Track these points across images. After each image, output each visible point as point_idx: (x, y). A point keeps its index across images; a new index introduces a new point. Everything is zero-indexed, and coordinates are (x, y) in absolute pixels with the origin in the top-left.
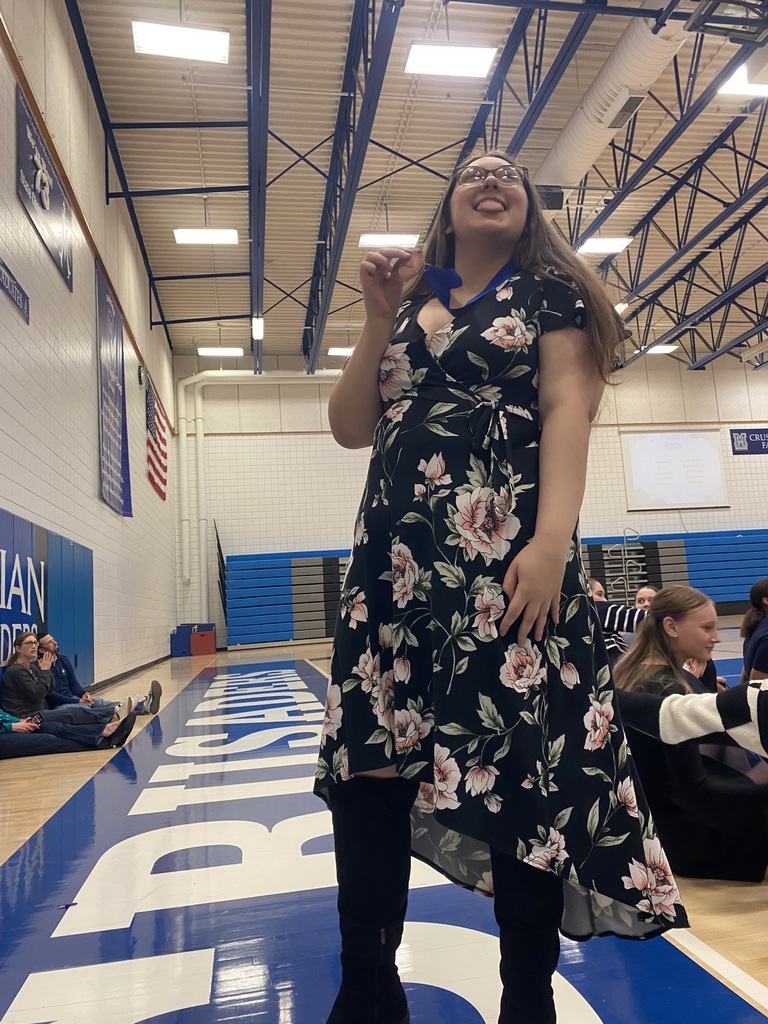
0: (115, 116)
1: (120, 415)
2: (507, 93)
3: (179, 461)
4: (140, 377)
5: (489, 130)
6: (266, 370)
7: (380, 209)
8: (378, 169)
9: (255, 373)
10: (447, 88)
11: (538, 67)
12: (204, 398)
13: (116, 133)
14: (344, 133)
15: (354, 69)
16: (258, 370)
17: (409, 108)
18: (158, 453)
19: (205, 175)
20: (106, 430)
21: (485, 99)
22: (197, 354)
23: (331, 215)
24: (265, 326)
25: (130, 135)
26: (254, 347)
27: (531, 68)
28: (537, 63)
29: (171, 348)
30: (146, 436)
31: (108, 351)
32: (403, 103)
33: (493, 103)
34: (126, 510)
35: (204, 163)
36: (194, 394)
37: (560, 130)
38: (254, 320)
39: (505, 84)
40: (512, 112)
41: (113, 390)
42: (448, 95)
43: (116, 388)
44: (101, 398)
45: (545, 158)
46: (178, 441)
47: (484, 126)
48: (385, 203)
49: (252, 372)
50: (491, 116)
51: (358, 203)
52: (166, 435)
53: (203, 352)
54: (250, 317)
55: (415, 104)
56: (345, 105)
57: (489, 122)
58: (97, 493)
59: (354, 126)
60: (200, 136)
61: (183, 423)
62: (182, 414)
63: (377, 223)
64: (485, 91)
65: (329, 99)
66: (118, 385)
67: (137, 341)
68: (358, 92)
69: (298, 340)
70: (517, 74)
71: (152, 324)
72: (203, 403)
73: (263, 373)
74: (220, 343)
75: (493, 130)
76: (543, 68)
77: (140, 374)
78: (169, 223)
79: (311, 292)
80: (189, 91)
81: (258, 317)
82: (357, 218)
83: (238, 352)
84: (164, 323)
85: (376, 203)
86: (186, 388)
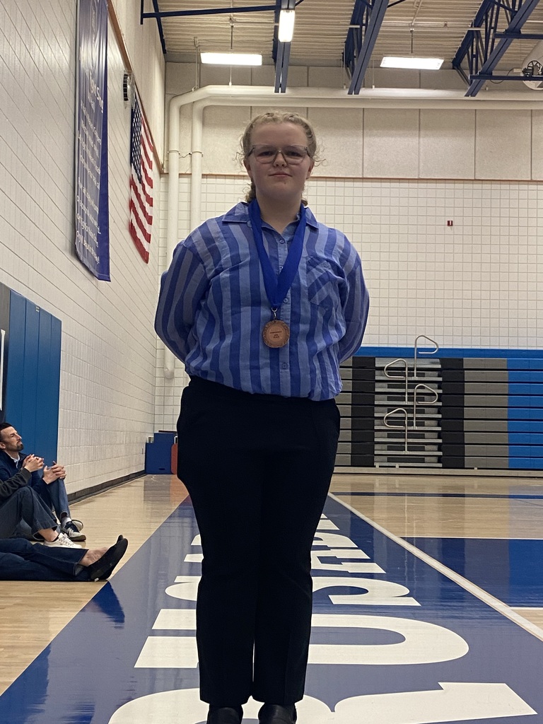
1: (99, 140)
3: (166, 210)
4: (125, 90)
6: (292, 87)
9: (277, 91)
12: (204, 124)
16: (280, 87)
18: (143, 197)
20: (82, 160)
22: (200, 62)
24: (297, 23)
26: (277, 52)
29: (164, 51)
30: (128, 173)
31: (89, 53)
34: (102, 271)
36: (191, 118)
38: (283, 13)
41: (93, 106)
43: (97, 102)
44: (79, 117)
46: (167, 184)
49: (273, 89)
52: (153, 173)
53: (208, 58)
54: (277, 9)
58: (68, 245)
61: (174, 157)
62: (174, 146)
66: (99, 98)
67: (124, 38)
69: (339, 43)
71: (143, 16)
72: (203, 132)
73: (287, 90)
74: (231, 46)
77: (125, 86)
81: (288, 9)
83: (255, 60)
84: (158, 15)
86: (181, 108)
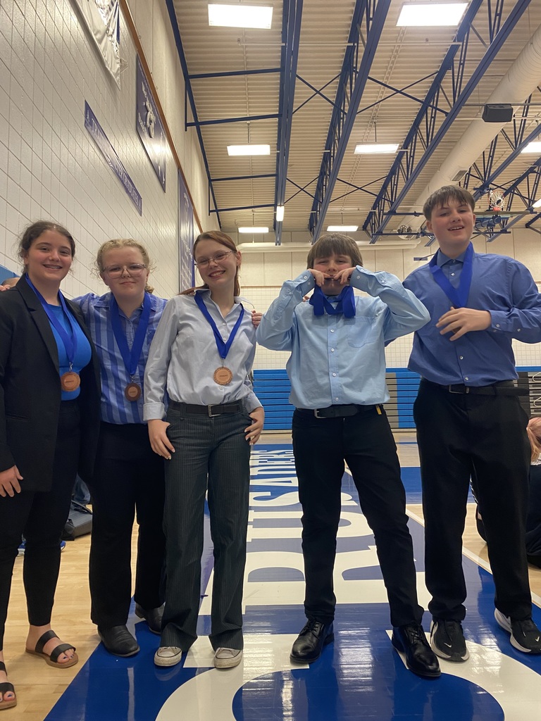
0: (191, 70)
1: (191, 274)
2: (472, 35)
5: (456, 64)
6: (284, 242)
7: (371, 126)
8: (371, 97)
9: (276, 245)
10: (427, 35)
11: (499, 15)
13: (192, 81)
14: (348, 73)
15: (358, 25)
16: (278, 243)
17: (397, 51)
19: (249, 107)
20: (183, 285)
21: (454, 41)
22: (238, 232)
23: (335, 132)
24: (285, 212)
25: (201, 82)
26: (275, 226)
27: (493, 16)
28: (498, 12)
29: (221, 227)
31: (185, 230)
32: (393, 48)
33: (461, 44)
35: (249, 99)
37: (514, 60)
38: (278, 207)
39: (471, 29)
40: (476, 49)
41: (187, 258)
42: (427, 40)
44: (181, 264)
45: (500, 83)
47: (453, 61)
48: (374, 122)
49: (274, 244)
50: (458, 53)
51: (357, 122)
53: (242, 230)
54: (275, 206)
55: (401, 48)
56: (350, 52)
57: (457, 58)
59: (356, 67)
60: (248, 80)
63: (367, 136)
64: (455, 35)
65: (338, 48)
67: (201, 223)
68: (360, 41)
69: (306, 220)
70: (481, 21)
71: (210, 211)
73: (281, 244)
74: (253, 224)
75: (460, 64)
76: (502, 14)
78: (224, 141)
79: (318, 186)
80: (241, 49)
81: (281, 205)
82: (355, 133)
83: (265, 230)
84: (217, 211)
85: (368, 122)
